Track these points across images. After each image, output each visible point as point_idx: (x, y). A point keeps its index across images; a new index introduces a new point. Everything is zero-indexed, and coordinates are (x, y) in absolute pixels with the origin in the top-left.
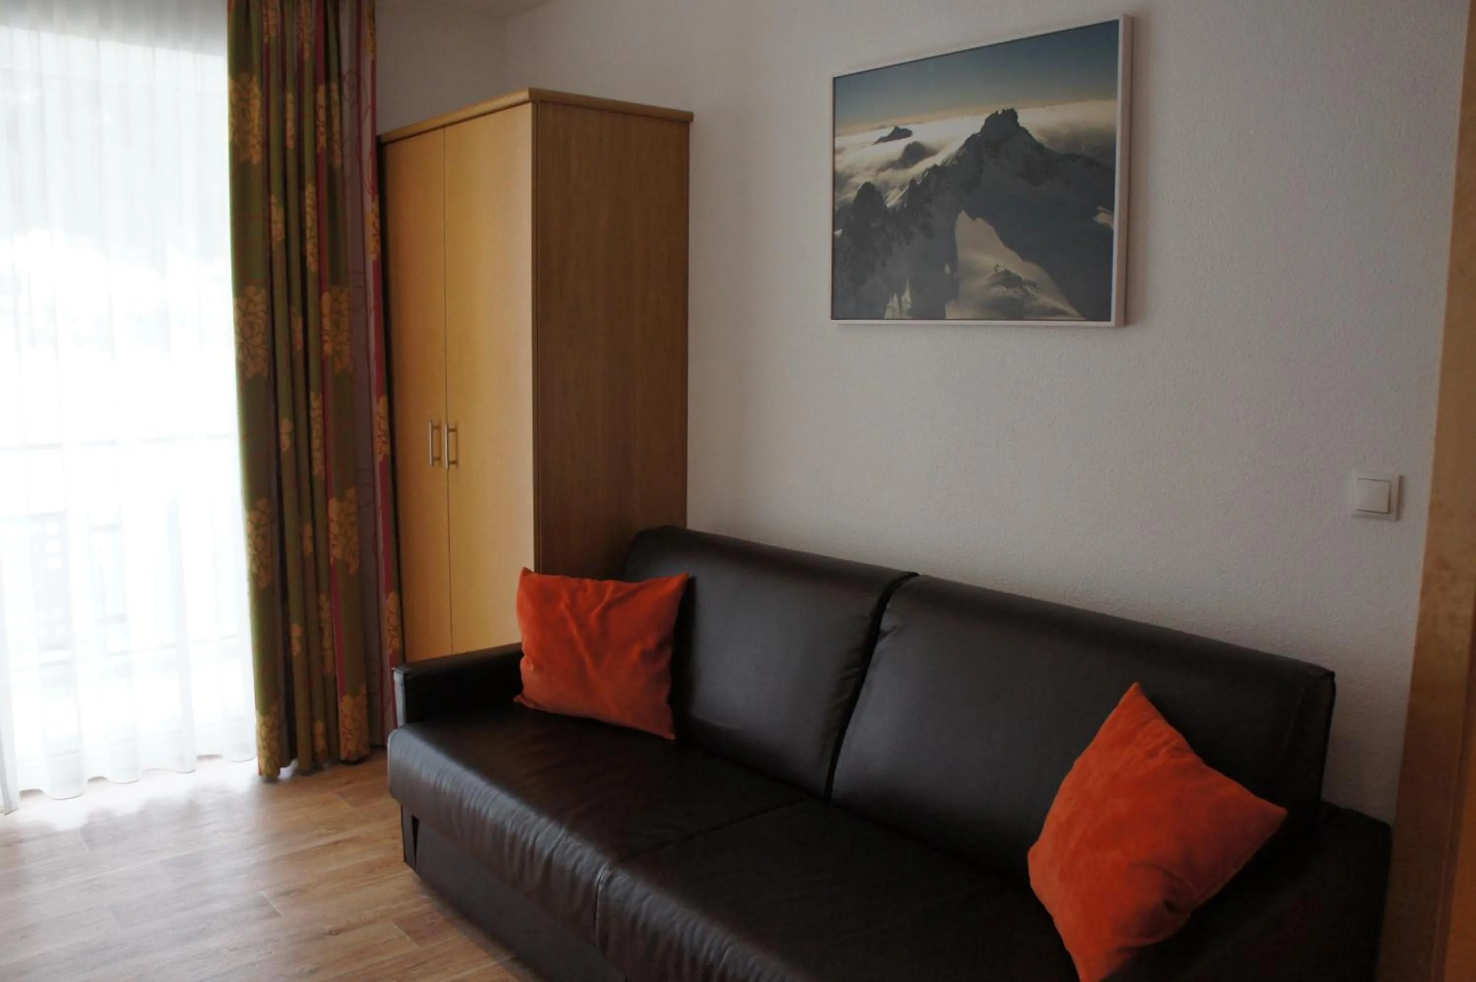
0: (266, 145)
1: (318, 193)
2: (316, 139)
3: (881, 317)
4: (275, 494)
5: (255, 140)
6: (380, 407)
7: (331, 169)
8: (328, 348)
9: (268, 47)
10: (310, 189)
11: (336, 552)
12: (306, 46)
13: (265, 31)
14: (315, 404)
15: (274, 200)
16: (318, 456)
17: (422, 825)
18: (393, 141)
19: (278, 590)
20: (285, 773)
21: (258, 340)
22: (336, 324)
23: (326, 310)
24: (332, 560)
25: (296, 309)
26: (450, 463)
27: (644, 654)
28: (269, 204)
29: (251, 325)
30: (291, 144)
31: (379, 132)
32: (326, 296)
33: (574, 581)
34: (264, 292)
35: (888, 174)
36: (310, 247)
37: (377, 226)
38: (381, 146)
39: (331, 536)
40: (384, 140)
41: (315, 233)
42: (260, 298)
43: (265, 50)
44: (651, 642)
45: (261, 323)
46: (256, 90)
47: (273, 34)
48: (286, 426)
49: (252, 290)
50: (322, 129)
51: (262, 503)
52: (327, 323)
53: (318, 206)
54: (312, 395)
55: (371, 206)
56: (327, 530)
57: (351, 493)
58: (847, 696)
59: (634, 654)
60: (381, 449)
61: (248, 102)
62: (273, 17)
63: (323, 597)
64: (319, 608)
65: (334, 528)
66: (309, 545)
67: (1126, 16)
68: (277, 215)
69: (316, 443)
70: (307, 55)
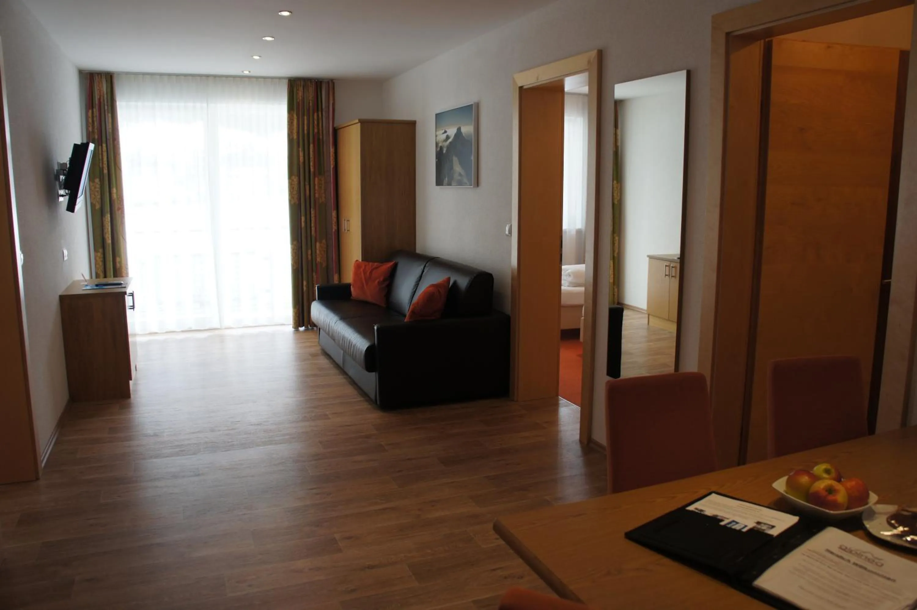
0: (298, 133)
1: (314, 146)
2: (314, 130)
3: (442, 185)
4: (300, 240)
5: (295, 131)
6: (334, 214)
7: (319, 139)
8: (317, 195)
9: (299, 103)
10: (311, 146)
11: (318, 260)
12: (311, 102)
13: (298, 98)
14: (312, 212)
15: (300, 149)
16: (313, 229)
17: (321, 330)
18: (340, 128)
19: (300, 270)
20: (302, 329)
21: (295, 192)
22: (320, 187)
23: (316, 183)
24: (317, 262)
25: (307, 183)
26: (348, 231)
27: (379, 282)
28: (299, 151)
29: (293, 188)
30: (306, 132)
31: (335, 126)
32: (316, 179)
33: (367, 263)
34: (297, 178)
35: (444, 143)
36: (311, 164)
37: (334, 156)
38: (336, 131)
39: (317, 255)
40: (336, 128)
41: (313, 159)
42: (296, 179)
43: (298, 104)
44: (381, 279)
45: (296, 187)
46: (295, 116)
47: (300, 98)
48: (303, 219)
49: (293, 177)
50: (316, 127)
51: (295, 243)
52: (316, 187)
53: (314, 151)
54: (312, 209)
55: (332, 150)
56: (316, 252)
57: (324, 241)
58: (414, 290)
59: (377, 282)
60: (334, 228)
61: (293, 120)
62: (300, 94)
63: (314, 274)
64: (313, 277)
65: (318, 252)
66: (310, 257)
67: (475, 103)
68: (301, 154)
69: (313, 225)
70: (311, 104)
